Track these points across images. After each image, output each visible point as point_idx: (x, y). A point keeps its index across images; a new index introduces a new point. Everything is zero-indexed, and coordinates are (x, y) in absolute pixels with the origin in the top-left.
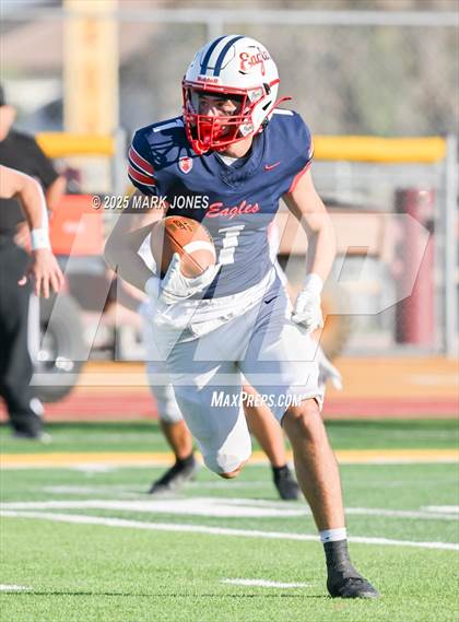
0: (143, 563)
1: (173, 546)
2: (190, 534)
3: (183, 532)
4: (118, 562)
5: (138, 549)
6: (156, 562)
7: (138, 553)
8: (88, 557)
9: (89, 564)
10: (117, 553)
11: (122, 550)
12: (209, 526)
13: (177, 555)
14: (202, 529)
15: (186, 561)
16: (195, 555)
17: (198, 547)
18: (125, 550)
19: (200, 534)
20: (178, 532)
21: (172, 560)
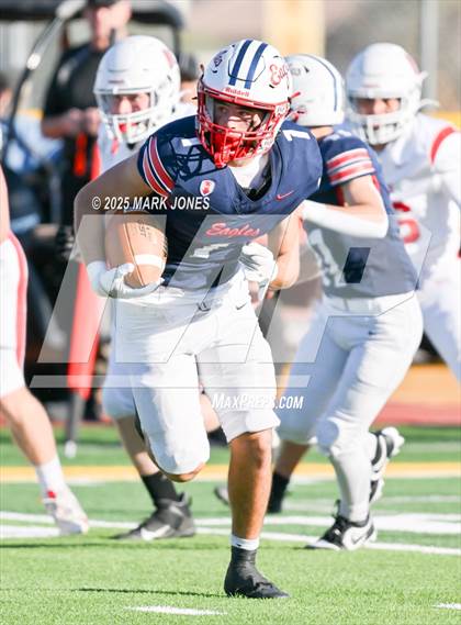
0: (349, 585)
1: (382, 566)
2: (401, 554)
3: (394, 551)
4: (322, 585)
5: (343, 569)
6: (363, 584)
7: (343, 575)
8: (289, 579)
9: (290, 585)
10: (320, 574)
11: (326, 570)
12: (421, 544)
13: (387, 576)
14: (414, 548)
15: (395, 584)
16: (406, 576)
17: (410, 568)
18: (329, 571)
19: (412, 554)
20: (388, 551)
21: (380, 582)
